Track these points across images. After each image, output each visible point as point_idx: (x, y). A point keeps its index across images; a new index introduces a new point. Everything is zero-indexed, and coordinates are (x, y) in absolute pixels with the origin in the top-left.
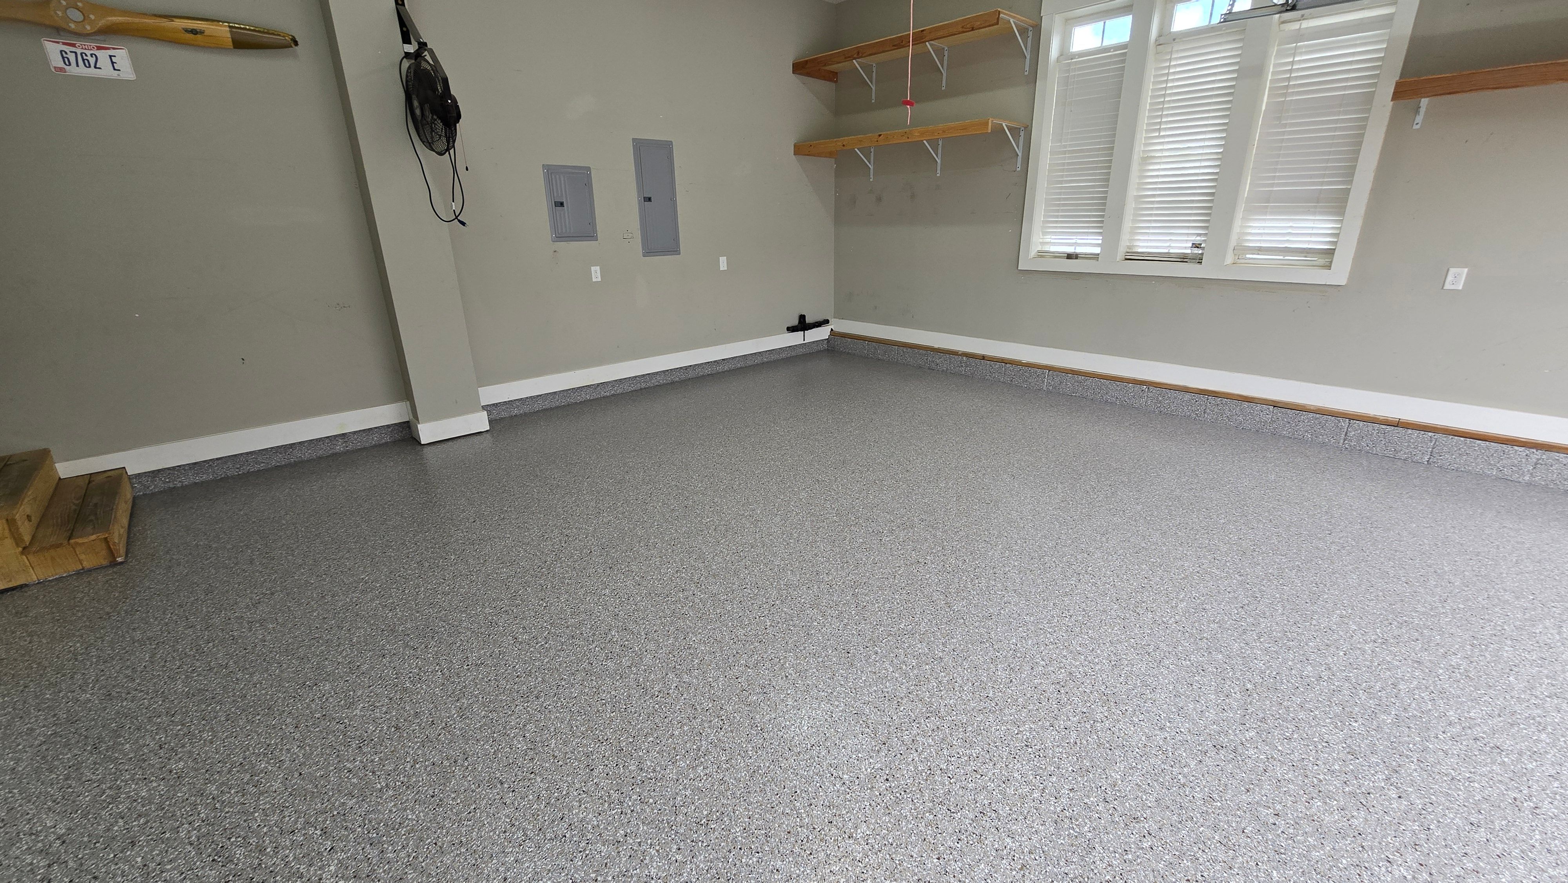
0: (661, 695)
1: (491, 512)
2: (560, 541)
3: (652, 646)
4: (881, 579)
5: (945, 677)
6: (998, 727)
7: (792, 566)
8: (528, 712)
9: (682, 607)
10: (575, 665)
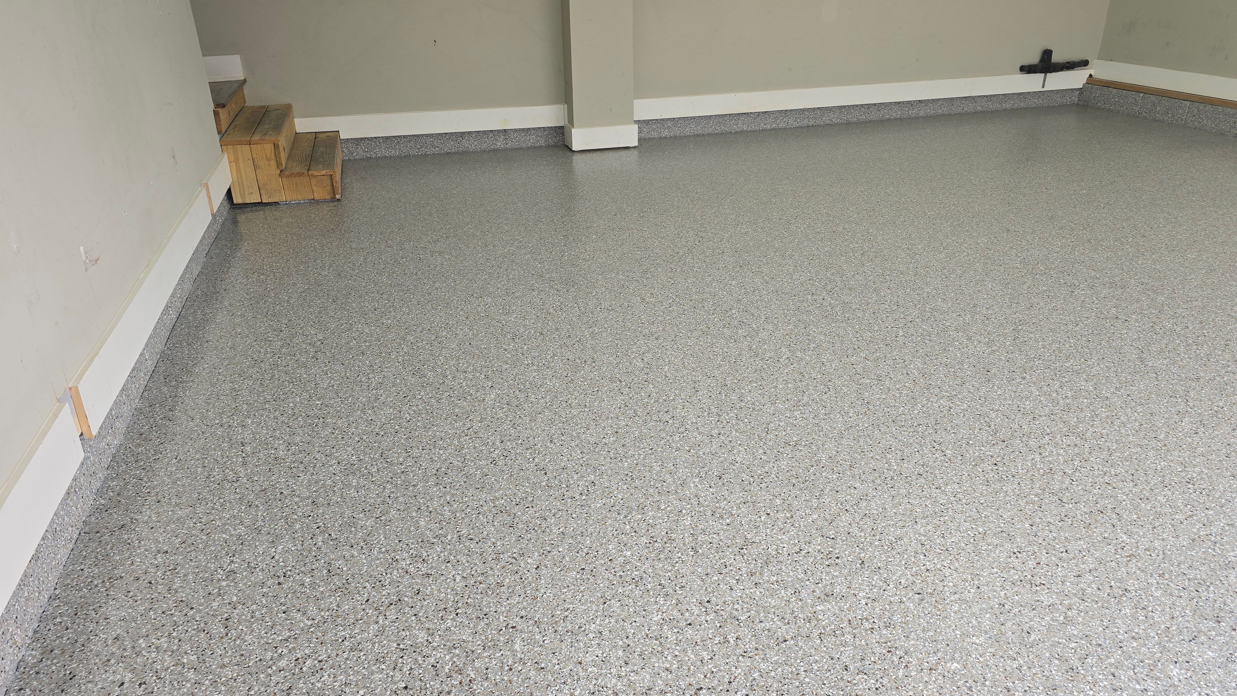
0: (771, 360)
1: (631, 210)
2: (694, 240)
3: (770, 327)
7: (944, 296)
8: (648, 346)
9: (809, 306)
10: (694, 326)
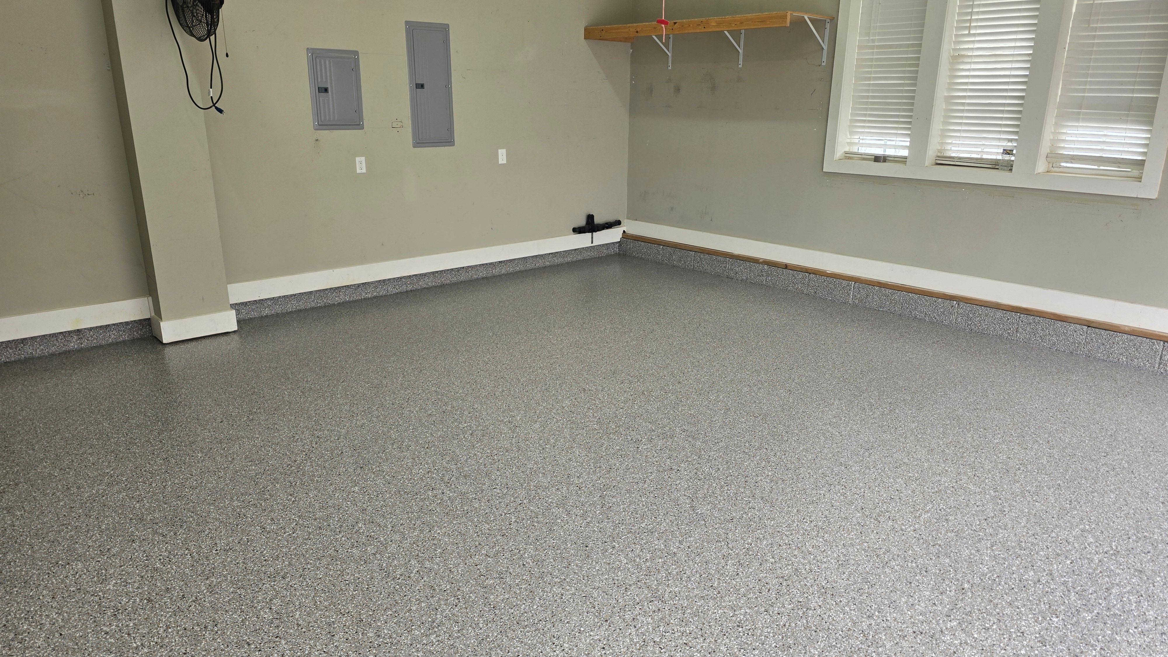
0: (403, 578)
1: (239, 412)
2: (311, 442)
3: (397, 537)
4: (631, 484)
5: (675, 569)
6: (716, 611)
7: (544, 470)
8: (275, 589)
9: (430, 504)
10: (321, 552)
